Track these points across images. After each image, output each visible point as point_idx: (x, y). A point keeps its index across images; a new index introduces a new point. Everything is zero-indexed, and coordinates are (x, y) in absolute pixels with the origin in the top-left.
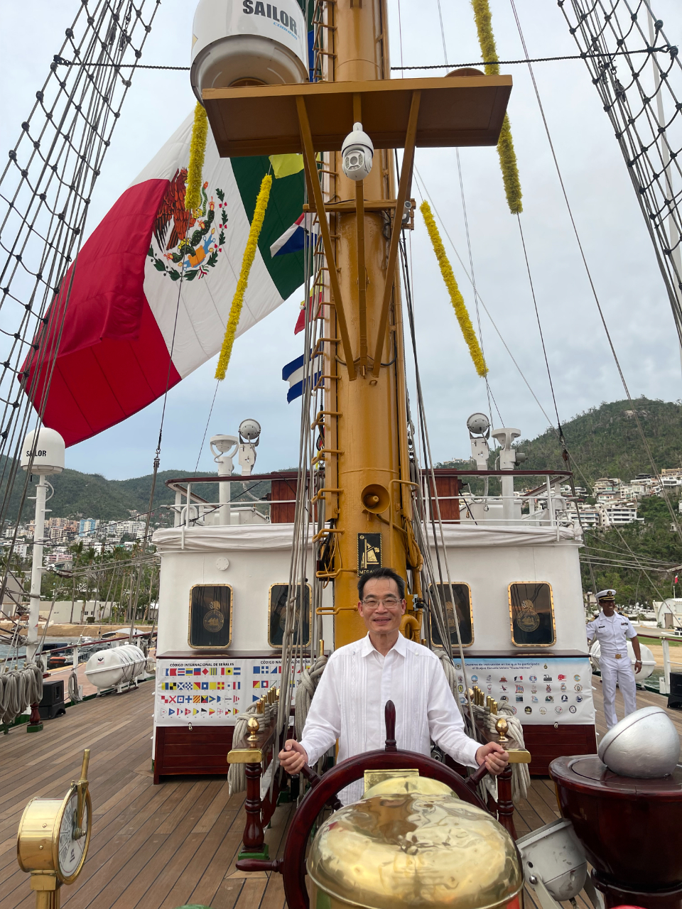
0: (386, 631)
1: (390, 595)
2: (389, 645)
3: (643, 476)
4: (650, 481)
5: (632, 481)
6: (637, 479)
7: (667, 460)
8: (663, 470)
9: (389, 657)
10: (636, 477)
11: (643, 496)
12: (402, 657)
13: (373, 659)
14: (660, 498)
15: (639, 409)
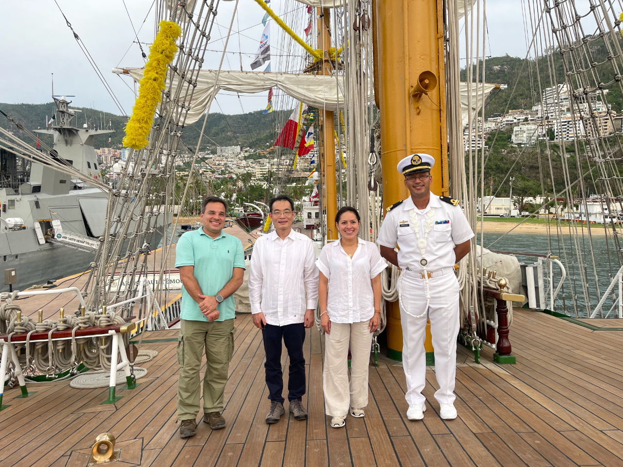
0: (285, 227)
1: (287, 209)
2: (287, 234)
3: (496, 115)
4: (499, 119)
5: (489, 119)
6: (492, 117)
7: (514, 103)
8: (510, 111)
9: (286, 240)
10: (492, 116)
11: (493, 130)
12: (293, 240)
13: (277, 241)
14: (502, 131)
15: (502, 65)
